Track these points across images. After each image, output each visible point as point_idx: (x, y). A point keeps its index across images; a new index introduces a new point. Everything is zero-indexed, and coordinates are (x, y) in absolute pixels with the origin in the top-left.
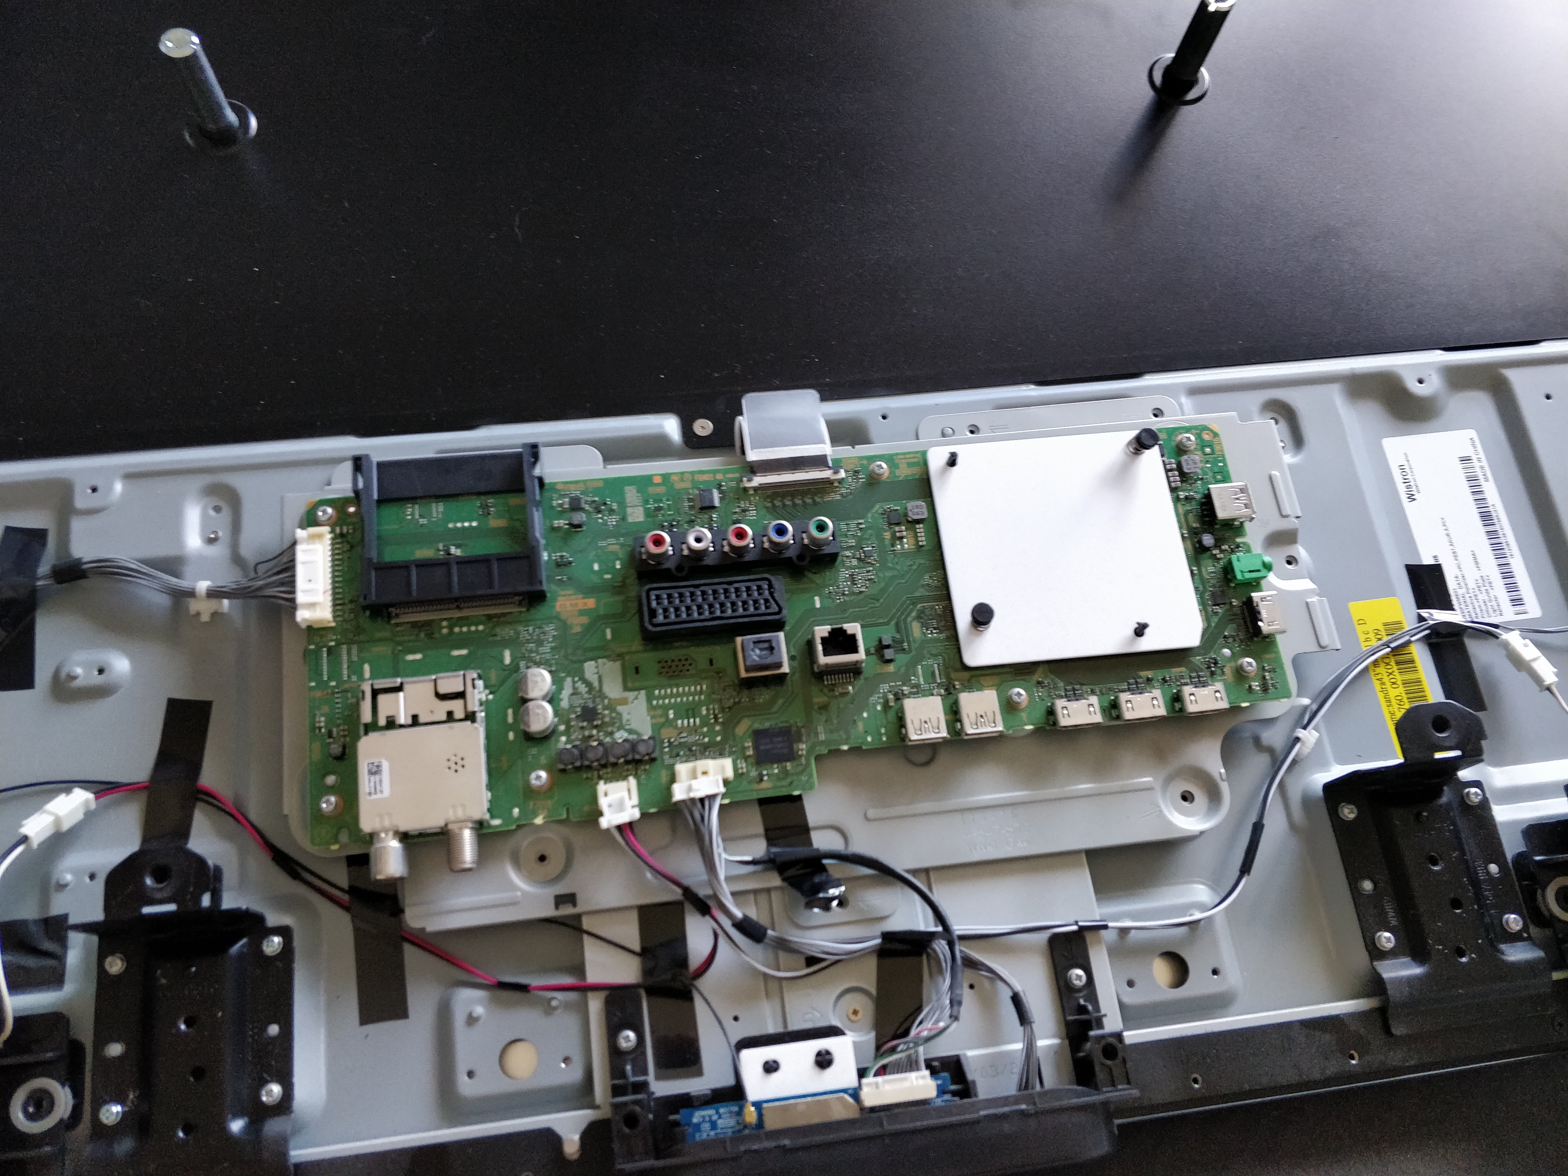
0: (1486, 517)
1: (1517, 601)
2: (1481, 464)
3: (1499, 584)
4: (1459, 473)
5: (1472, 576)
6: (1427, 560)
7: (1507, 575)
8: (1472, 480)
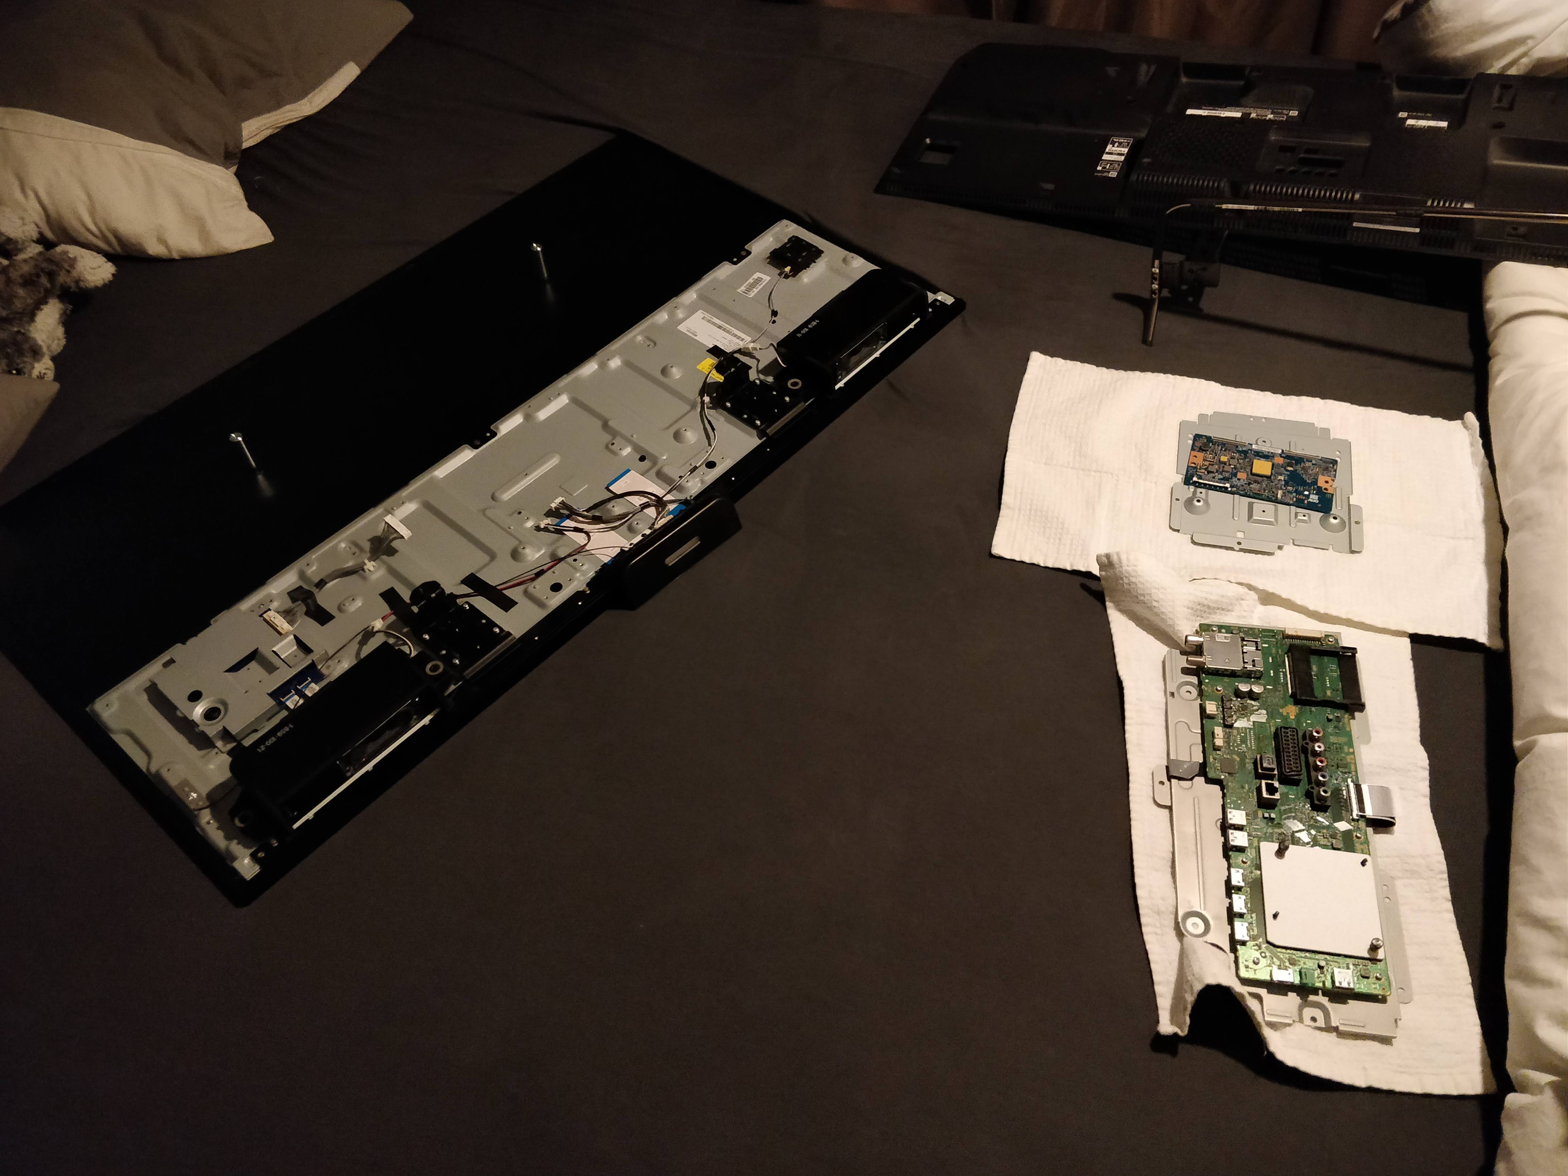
0: (720, 327)
1: (743, 340)
2: (708, 316)
3: (734, 339)
4: (705, 322)
5: (726, 342)
6: (711, 346)
7: (735, 336)
8: (709, 321)
